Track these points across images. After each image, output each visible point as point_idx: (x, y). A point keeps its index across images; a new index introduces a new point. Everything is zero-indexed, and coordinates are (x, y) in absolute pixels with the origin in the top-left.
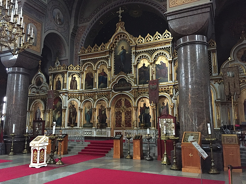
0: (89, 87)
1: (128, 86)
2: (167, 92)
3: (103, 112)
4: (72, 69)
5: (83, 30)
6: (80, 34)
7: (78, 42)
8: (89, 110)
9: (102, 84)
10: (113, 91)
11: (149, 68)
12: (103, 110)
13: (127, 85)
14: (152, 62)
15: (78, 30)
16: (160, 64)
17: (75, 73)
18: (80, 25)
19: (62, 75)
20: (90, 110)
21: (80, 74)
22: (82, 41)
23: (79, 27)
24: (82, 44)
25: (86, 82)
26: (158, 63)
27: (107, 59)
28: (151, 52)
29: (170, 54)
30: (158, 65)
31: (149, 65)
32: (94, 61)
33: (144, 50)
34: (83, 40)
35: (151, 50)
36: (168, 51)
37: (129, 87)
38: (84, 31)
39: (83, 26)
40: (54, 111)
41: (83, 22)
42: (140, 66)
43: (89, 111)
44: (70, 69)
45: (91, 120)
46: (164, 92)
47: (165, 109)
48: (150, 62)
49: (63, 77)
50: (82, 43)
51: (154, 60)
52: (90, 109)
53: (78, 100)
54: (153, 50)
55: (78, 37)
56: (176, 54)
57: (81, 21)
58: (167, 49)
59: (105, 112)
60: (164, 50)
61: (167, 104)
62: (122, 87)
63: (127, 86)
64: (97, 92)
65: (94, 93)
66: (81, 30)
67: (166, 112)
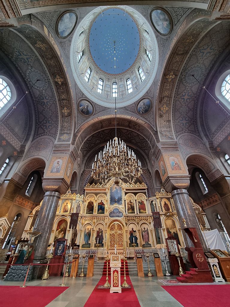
0: (89, 212)
2: (147, 220)
3: (100, 234)
4: (79, 197)
6: (86, 175)
7: (84, 179)
8: (88, 231)
9: (100, 211)
10: (109, 217)
11: (133, 203)
12: (101, 232)
15: (85, 172)
18: (86, 170)
19: (71, 201)
21: (83, 202)
24: (87, 181)
25: (88, 208)
27: (106, 194)
32: (96, 194)
38: (89, 173)
40: (57, 231)
45: (89, 241)
46: (145, 220)
47: (146, 232)
48: (135, 199)
49: (71, 203)
51: (137, 198)
53: (80, 222)
55: (84, 176)
57: (88, 167)
59: (102, 234)
64: (96, 217)
65: (94, 218)
66: (87, 173)
67: (147, 235)
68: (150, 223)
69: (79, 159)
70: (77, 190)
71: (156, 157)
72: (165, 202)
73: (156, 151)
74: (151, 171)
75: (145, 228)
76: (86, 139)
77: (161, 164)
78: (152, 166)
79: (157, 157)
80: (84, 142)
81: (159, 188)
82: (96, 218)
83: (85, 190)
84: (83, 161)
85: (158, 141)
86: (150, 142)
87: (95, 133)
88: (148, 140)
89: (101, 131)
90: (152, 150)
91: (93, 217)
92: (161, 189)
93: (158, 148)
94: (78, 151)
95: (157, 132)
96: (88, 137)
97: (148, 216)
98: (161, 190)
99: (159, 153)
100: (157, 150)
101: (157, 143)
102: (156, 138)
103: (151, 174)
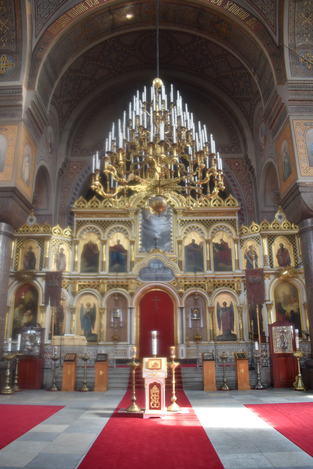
0: (88, 269)
2: (232, 286)
4: (59, 234)
5: (78, 167)
6: (73, 174)
7: (68, 186)
8: (88, 310)
10: (139, 279)
11: (201, 247)
14: (208, 238)
15: (69, 165)
16: (219, 243)
17: (64, 240)
18: (72, 159)
19: (40, 241)
20: (92, 311)
21: (71, 243)
22: (76, 186)
23: (70, 162)
24: (75, 192)
25: (84, 259)
26: (217, 240)
27: (129, 224)
28: (207, 222)
29: (236, 231)
30: (216, 245)
31: (202, 242)
32: (103, 224)
33: (195, 218)
34: (78, 185)
35: (207, 220)
36: (233, 225)
38: (81, 169)
39: (80, 161)
40: (17, 309)
41: (79, 154)
42: (187, 242)
43: (88, 313)
44: (55, 233)
45: (93, 329)
46: (226, 286)
47: (228, 312)
48: (206, 238)
49: (41, 247)
50: (76, 189)
51: (211, 235)
52: (91, 309)
53: (68, 290)
54: (210, 220)
55: (68, 177)
56: (246, 231)
57: (76, 152)
58: (232, 223)
60: (226, 222)
61: (231, 305)
64: (107, 279)
65: (101, 281)
66: (75, 167)
67: (229, 317)
68: (239, 293)
69: (50, 129)
70: (51, 215)
71: (272, 125)
72: (282, 245)
73: (274, 107)
74: (254, 164)
75: (225, 304)
76: (65, 68)
77: (282, 149)
78: (259, 150)
79: (274, 127)
80: (60, 77)
81: (272, 209)
82: (105, 281)
83: (72, 214)
84: (61, 133)
85: (282, 78)
86: (260, 79)
87: (93, 48)
88: (254, 73)
89: (110, 39)
90: (263, 105)
91: (99, 279)
92: (276, 212)
93: (281, 99)
94: (46, 105)
95: (280, 48)
96: (71, 61)
97: (235, 277)
98: (277, 216)
99: (280, 115)
100: (278, 105)
101: (279, 84)
102: (277, 70)
103: (253, 172)
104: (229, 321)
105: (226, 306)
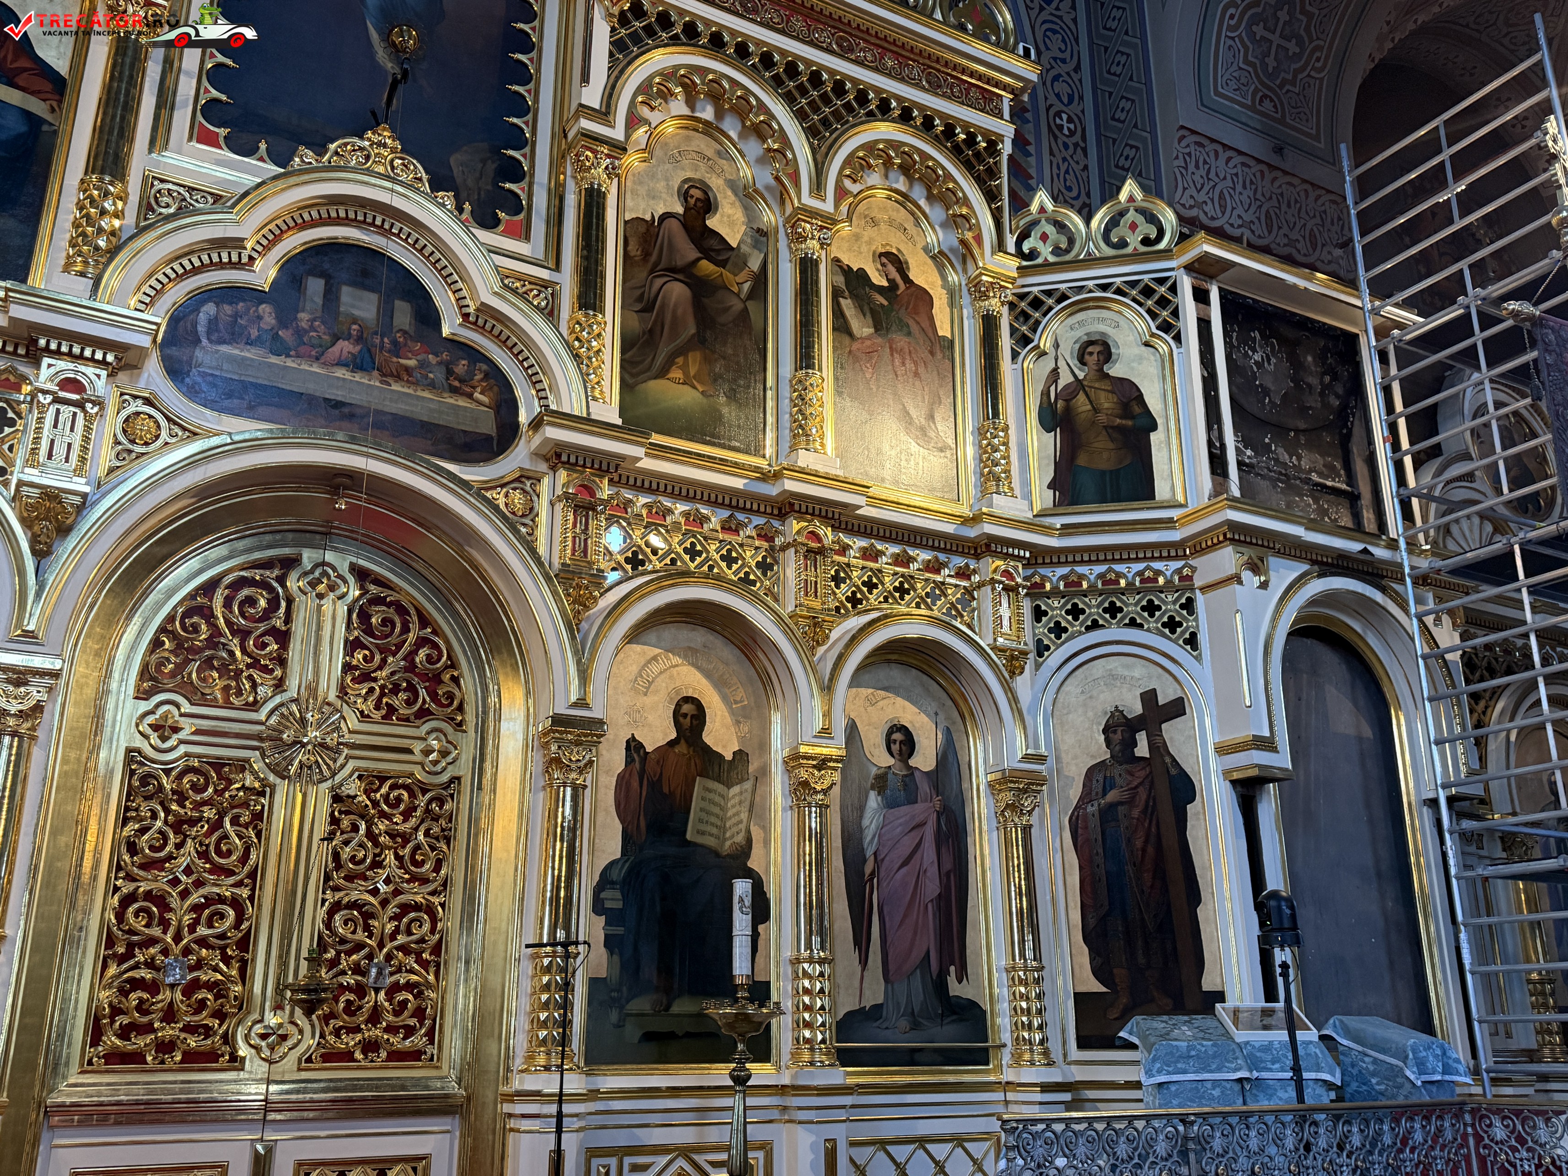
1: (454, 391)
11: (754, 264)
13: (437, 375)
14: (818, 204)
16: (877, 276)
29: (996, 212)
36: (983, 182)
37: (462, 402)
42: (649, 192)
47: (924, 809)
54: (837, 86)
61: (950, 760)
62: (341, 373)
63: (432, 386)
67: (929, 853)
68: (1009, 667)
75: (902, 740)
97: (985, 546)
104: (932, 887)
105: (912, 762)
